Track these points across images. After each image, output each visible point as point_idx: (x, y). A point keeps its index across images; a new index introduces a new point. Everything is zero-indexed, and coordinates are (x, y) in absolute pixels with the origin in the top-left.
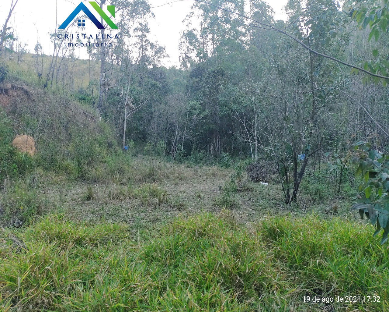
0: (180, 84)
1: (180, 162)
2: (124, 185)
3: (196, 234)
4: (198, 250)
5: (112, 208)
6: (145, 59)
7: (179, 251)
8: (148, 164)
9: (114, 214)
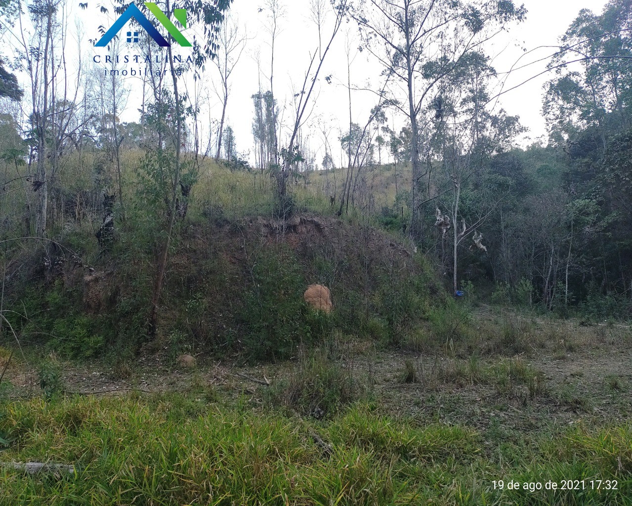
0: (551, 173)
1: (564, 315)
2: (462, 358)
3: (620, 465)
4: (626, 499)
5: (447, 399)
6: (482, 144)
7: (584, 495)
8: (501, 321)
9: (451, 409)
